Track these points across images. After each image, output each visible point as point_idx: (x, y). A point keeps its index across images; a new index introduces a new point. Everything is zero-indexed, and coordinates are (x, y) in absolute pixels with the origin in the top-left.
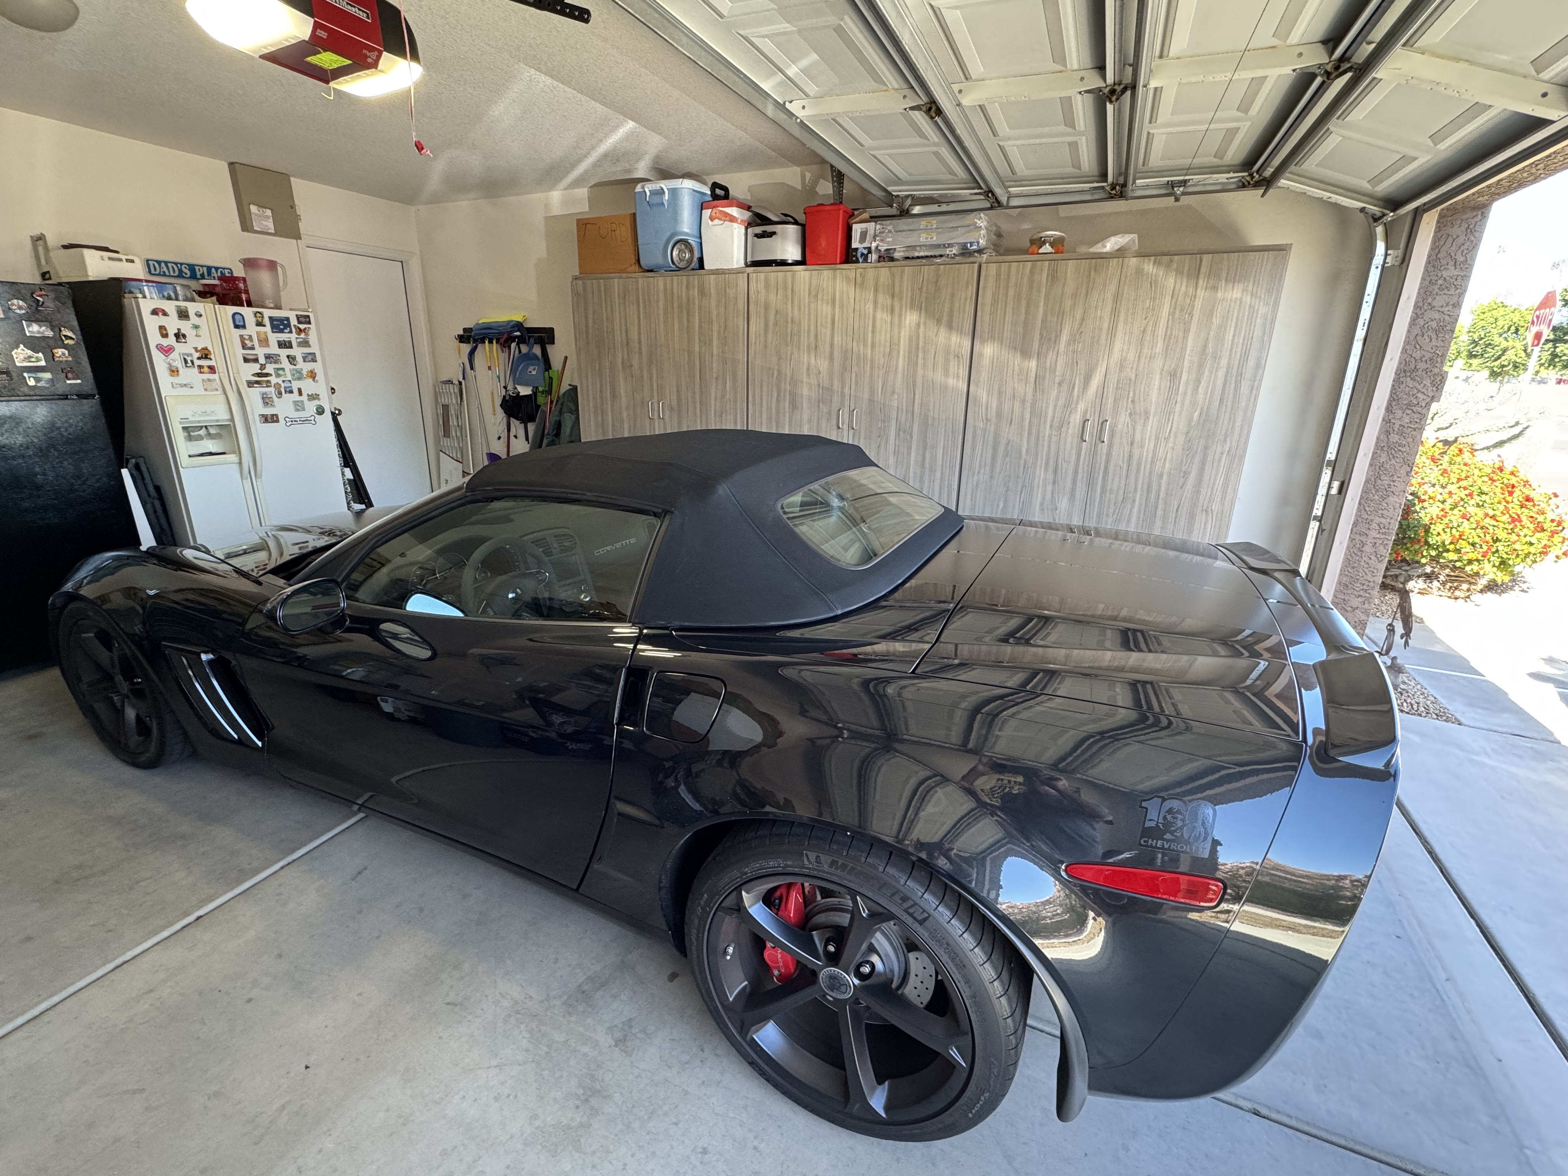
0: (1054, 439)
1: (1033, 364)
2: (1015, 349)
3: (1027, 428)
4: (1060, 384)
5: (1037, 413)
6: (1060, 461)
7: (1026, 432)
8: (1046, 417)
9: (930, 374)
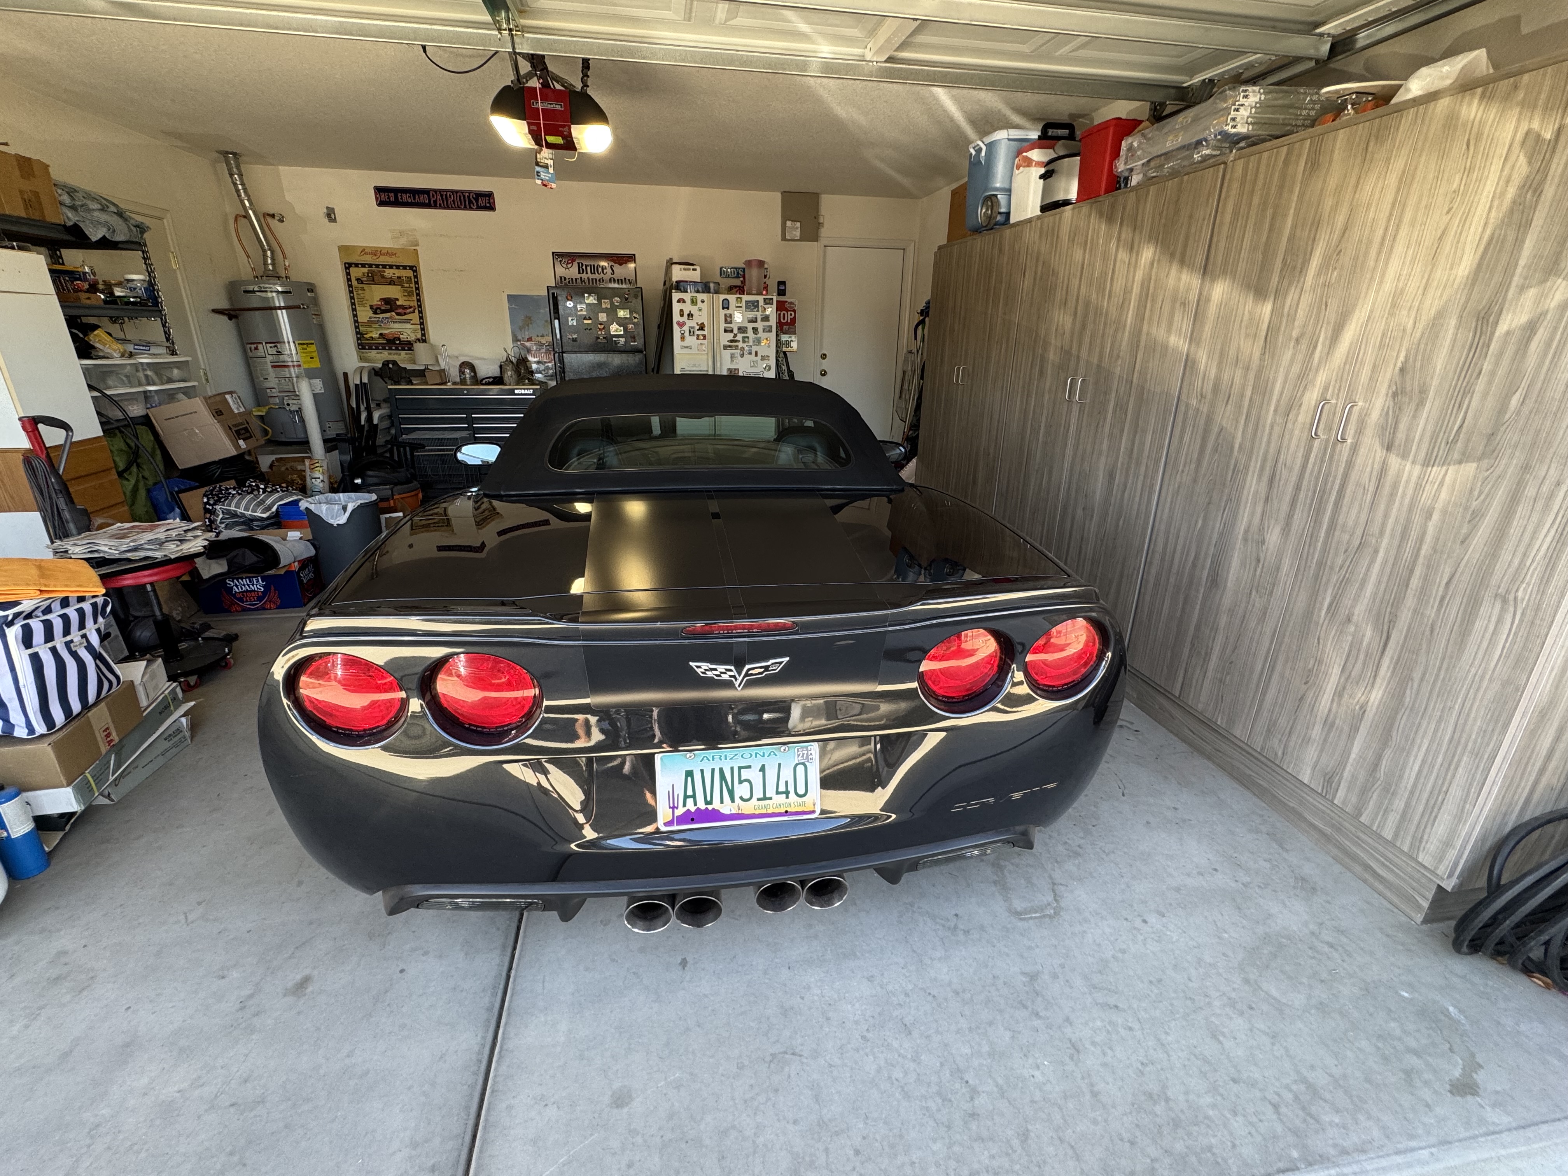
0: (1277, 430)
1: (1267, 309)
2: (1248, 287)
3: (1245, 411)
4: (1297, 341)
5: (1262, 388)
6: (1279, 466)
7: (1244, 417)
8: (1271, 394)
9: (1154, 331)
